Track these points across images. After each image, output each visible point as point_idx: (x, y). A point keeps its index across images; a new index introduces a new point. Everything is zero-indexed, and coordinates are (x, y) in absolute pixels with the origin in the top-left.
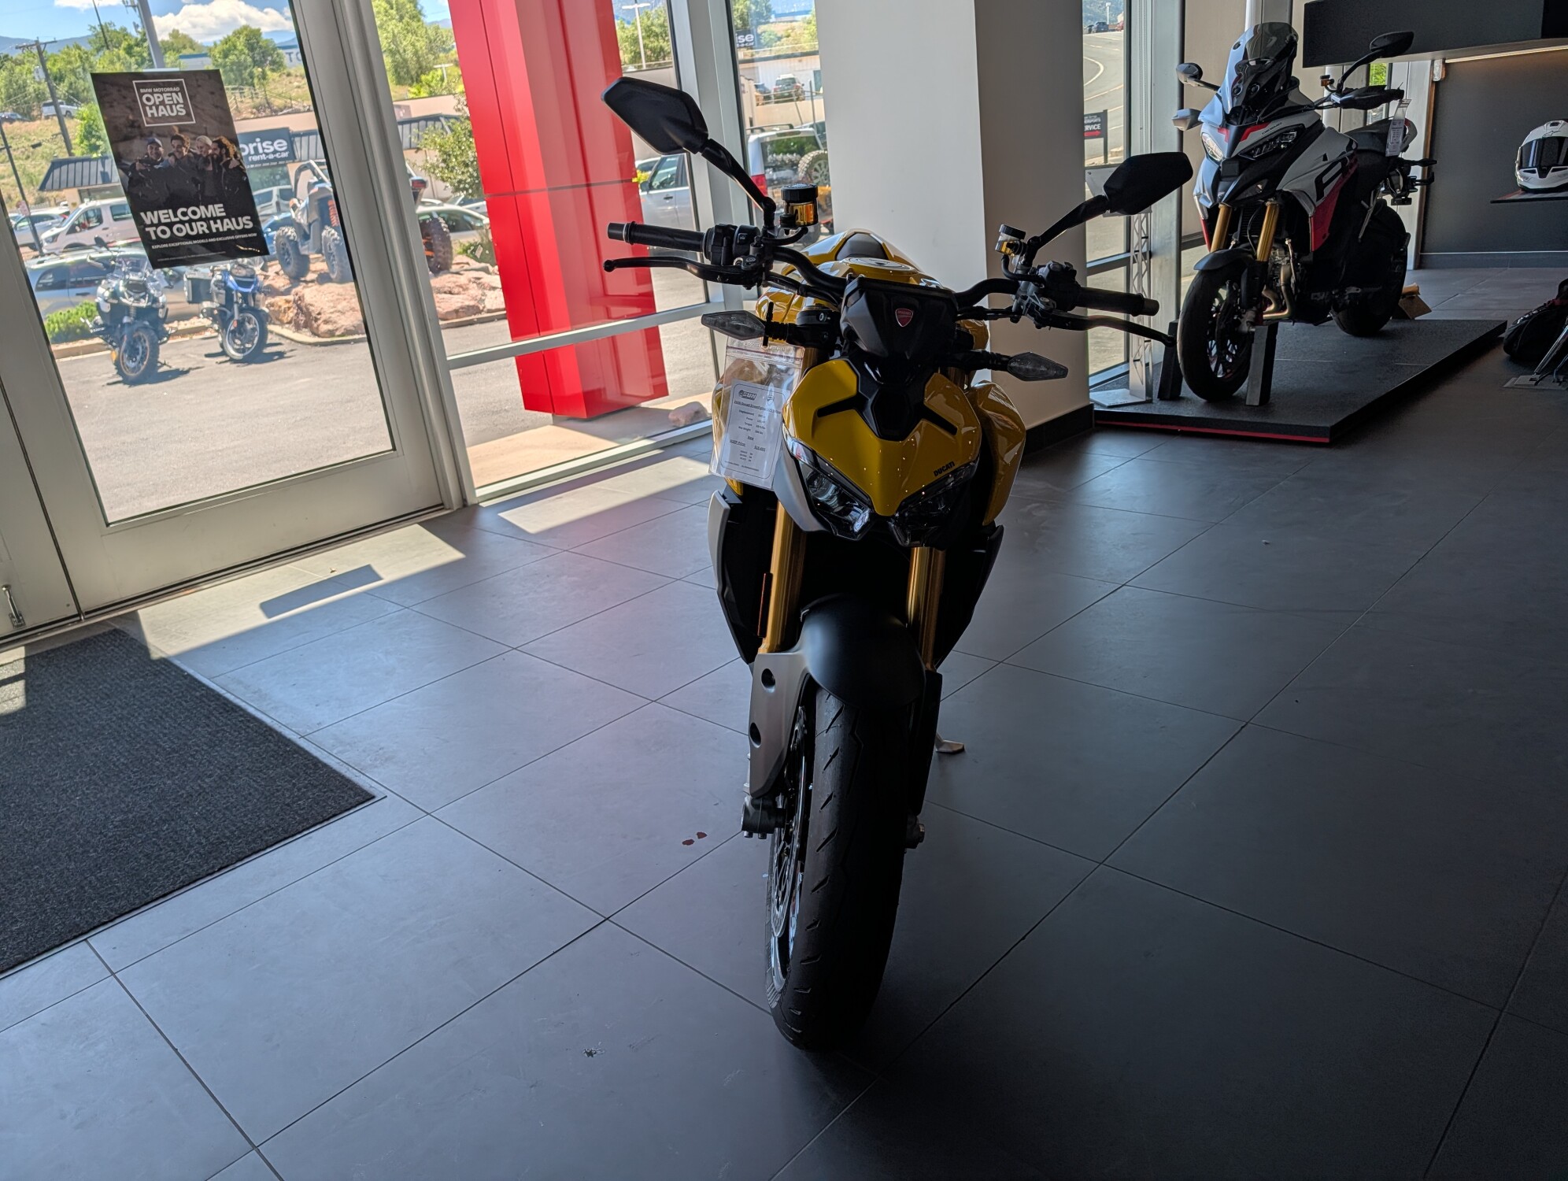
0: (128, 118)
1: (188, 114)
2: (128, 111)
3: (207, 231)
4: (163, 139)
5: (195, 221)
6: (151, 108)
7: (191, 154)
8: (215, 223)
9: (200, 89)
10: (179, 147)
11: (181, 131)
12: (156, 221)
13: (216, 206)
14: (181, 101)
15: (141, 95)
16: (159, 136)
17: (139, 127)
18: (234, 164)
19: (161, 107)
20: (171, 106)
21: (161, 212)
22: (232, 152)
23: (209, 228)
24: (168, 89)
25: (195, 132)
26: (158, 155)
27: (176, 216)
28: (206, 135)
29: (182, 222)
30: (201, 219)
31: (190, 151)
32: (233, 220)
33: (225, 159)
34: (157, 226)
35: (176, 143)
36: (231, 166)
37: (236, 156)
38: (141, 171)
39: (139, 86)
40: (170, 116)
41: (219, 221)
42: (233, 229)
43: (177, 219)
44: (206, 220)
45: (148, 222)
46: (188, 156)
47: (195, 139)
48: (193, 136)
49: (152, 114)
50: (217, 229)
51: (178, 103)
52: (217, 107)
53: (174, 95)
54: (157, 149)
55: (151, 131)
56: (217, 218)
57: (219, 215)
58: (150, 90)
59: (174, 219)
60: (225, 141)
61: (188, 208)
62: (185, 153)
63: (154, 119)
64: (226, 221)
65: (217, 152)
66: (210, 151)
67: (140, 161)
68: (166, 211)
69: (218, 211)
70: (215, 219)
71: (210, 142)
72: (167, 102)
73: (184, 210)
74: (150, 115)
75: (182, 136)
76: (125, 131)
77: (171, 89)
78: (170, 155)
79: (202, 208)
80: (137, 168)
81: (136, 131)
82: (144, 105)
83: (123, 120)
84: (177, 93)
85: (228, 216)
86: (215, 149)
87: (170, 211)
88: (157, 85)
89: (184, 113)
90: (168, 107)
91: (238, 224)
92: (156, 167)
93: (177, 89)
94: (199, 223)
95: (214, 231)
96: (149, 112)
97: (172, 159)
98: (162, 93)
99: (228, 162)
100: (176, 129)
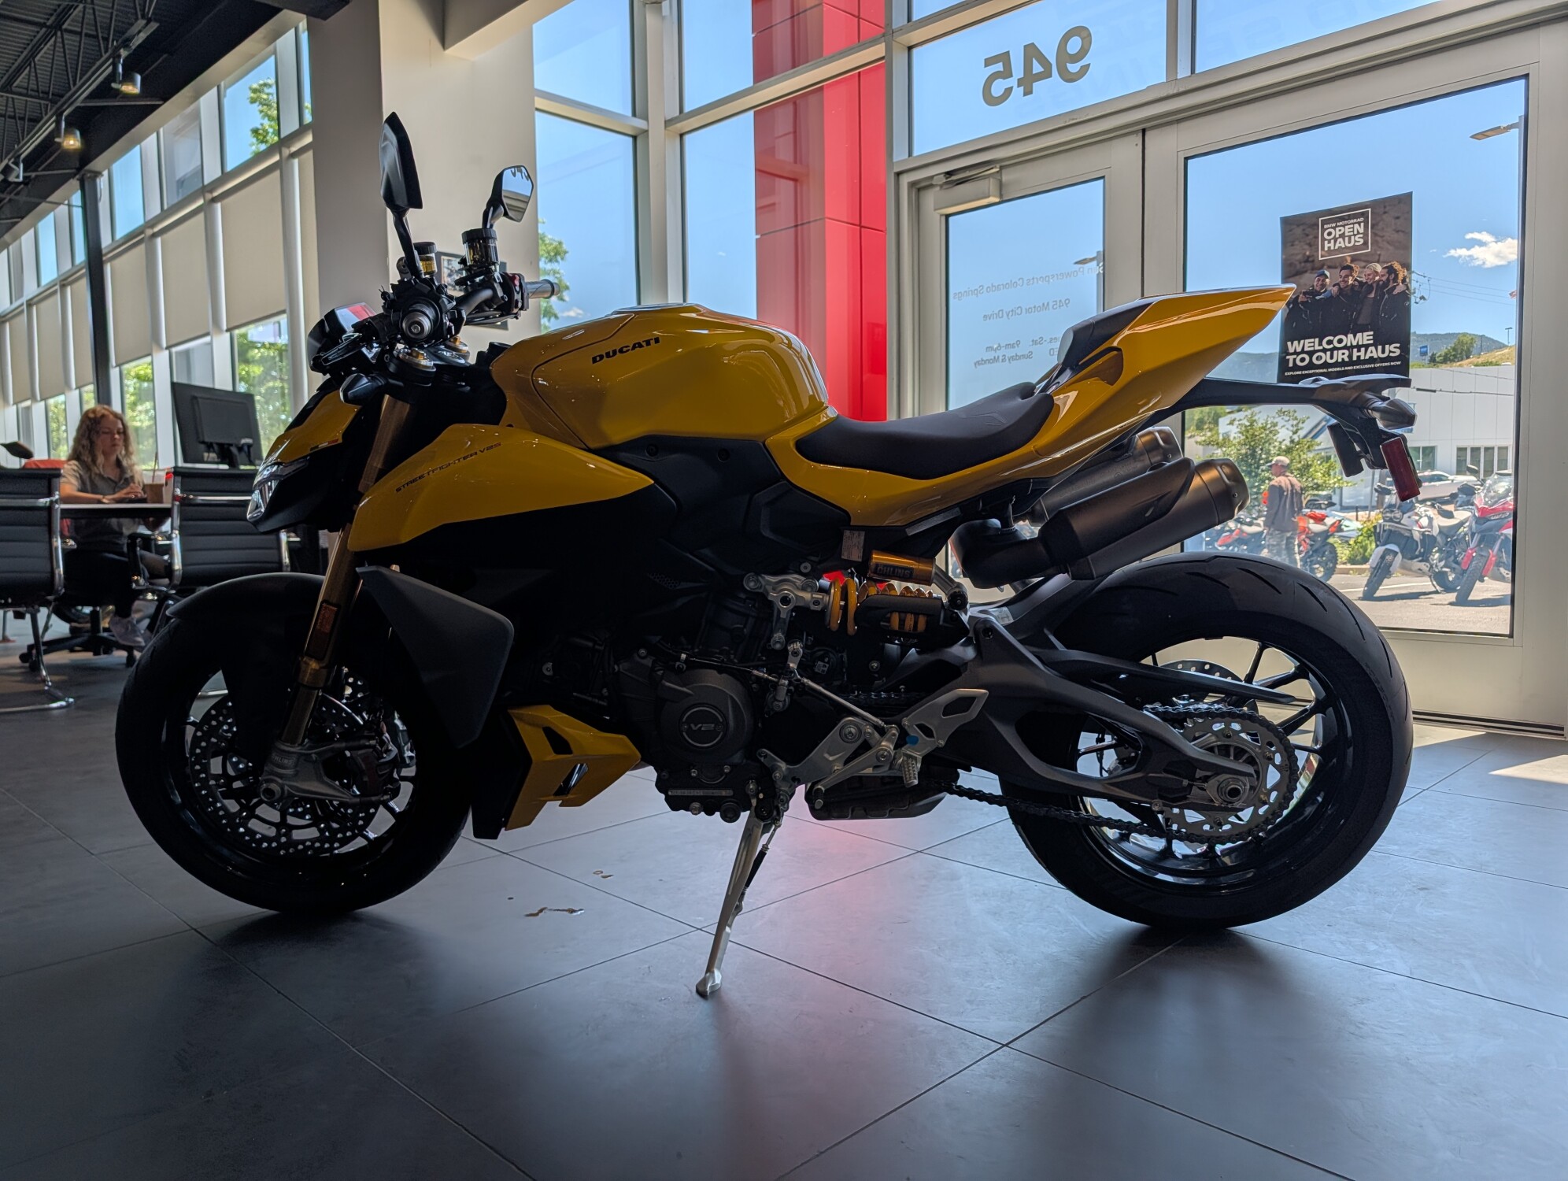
0: (1305, 254)
1: (1365, 243)
2: (1307, 247)
3: (1347, 359)
4: (1331, 270)
5: (1338, 349)
6: (1329, 242)
7: (1356, 283)
8: (1359, 351)
9: (1385, 216)
10: (1347, 276)
11: (1352, 261)
12: (1299, 350)
13: (1365, 334)
14: (1361, 230)
15: (1324, 230)
16: (1329, 267)
17: (1313, 261)
18: (1401, 288)
19: (1341, 240)
20: (1350, 237)
21: (1307, 341)
22: (1401, 277)
23: (1350, 356)
24: (1352, 221)
25: (1367, 260)
26: (1323, 285)
27: (1320, 344)
28: (1378, 262)
29: (1324, 351)
30: (1345, 347)
31: (1356, 280)
32: (1380, 348)
33: (1391, 285)
34: (1298, 354)
35: (1344, 273)
36: (1396, 292)
37: (1404, 281)
38: (1302, 303)
39: (1324, 222)
40: (1346, 247)
41: (1363, 349)
42: (1376, 357)
43: (1321, 348)
44: (1350, 348)
45: (1291, 350)
46: (1352, 285)
47: (1364, 267)
48: (1363, 264)
49: (1329, 248)
50: (1359, 357)
51: (1358, 233)
52: (1398, 232)
53: (1356, 226)
54: (1323, 281)
55: (1322, 265)
56: (1363, 346)
57: (1366, 342)
58: (1334, 225)
59: (1317, 347)
60: (1397, 266)
61: (1335, 336)
62: (1350, 282)
63: (1330, 252)
64: (1372, 348)
65: (1384, 279)
66: (1377, 278)
67: (1305, 293)
68: (1312, 340)
69: (1366, 338)
70: (1359, 347)
71: (1379, 268)
72: (1347, 234)
73: (1331, 338)
74: (1326, 249)
75: (1353, 265)
76: (1298, 267)
77: (1355, 221)
78: (1334, 286)
79: (1350, 336)
80: (1299, 300)
81: (1309, 265)
82: (1324, 239)
83: (1299, 257)
84: (1359, 223)
85: (1375, 345)
86: (1383, 276)
87: (1317, 340)
88: (1342, 219)
89: (1362, 241)
90: (1347, 239)
91: (1383, 352)
92: (1318, 298)
93: (1362, 219)
94: (1341, 352)
95: (1355, 358)
96: (1327, 245)
97: (1336, 289)
98: (1344, 226)
99: (1394, 287)
100: (1349, 259)
